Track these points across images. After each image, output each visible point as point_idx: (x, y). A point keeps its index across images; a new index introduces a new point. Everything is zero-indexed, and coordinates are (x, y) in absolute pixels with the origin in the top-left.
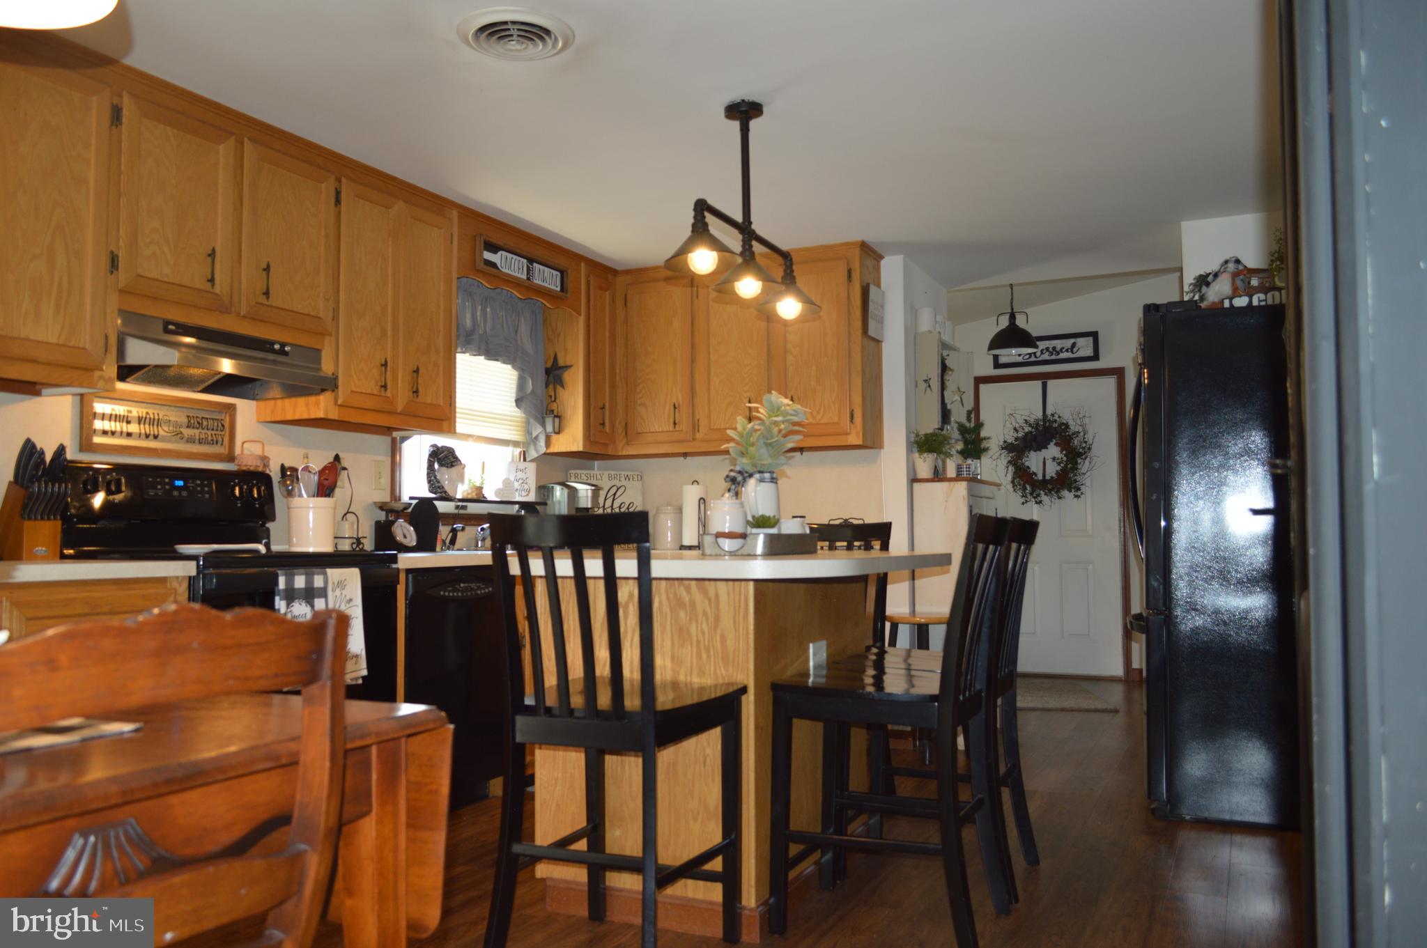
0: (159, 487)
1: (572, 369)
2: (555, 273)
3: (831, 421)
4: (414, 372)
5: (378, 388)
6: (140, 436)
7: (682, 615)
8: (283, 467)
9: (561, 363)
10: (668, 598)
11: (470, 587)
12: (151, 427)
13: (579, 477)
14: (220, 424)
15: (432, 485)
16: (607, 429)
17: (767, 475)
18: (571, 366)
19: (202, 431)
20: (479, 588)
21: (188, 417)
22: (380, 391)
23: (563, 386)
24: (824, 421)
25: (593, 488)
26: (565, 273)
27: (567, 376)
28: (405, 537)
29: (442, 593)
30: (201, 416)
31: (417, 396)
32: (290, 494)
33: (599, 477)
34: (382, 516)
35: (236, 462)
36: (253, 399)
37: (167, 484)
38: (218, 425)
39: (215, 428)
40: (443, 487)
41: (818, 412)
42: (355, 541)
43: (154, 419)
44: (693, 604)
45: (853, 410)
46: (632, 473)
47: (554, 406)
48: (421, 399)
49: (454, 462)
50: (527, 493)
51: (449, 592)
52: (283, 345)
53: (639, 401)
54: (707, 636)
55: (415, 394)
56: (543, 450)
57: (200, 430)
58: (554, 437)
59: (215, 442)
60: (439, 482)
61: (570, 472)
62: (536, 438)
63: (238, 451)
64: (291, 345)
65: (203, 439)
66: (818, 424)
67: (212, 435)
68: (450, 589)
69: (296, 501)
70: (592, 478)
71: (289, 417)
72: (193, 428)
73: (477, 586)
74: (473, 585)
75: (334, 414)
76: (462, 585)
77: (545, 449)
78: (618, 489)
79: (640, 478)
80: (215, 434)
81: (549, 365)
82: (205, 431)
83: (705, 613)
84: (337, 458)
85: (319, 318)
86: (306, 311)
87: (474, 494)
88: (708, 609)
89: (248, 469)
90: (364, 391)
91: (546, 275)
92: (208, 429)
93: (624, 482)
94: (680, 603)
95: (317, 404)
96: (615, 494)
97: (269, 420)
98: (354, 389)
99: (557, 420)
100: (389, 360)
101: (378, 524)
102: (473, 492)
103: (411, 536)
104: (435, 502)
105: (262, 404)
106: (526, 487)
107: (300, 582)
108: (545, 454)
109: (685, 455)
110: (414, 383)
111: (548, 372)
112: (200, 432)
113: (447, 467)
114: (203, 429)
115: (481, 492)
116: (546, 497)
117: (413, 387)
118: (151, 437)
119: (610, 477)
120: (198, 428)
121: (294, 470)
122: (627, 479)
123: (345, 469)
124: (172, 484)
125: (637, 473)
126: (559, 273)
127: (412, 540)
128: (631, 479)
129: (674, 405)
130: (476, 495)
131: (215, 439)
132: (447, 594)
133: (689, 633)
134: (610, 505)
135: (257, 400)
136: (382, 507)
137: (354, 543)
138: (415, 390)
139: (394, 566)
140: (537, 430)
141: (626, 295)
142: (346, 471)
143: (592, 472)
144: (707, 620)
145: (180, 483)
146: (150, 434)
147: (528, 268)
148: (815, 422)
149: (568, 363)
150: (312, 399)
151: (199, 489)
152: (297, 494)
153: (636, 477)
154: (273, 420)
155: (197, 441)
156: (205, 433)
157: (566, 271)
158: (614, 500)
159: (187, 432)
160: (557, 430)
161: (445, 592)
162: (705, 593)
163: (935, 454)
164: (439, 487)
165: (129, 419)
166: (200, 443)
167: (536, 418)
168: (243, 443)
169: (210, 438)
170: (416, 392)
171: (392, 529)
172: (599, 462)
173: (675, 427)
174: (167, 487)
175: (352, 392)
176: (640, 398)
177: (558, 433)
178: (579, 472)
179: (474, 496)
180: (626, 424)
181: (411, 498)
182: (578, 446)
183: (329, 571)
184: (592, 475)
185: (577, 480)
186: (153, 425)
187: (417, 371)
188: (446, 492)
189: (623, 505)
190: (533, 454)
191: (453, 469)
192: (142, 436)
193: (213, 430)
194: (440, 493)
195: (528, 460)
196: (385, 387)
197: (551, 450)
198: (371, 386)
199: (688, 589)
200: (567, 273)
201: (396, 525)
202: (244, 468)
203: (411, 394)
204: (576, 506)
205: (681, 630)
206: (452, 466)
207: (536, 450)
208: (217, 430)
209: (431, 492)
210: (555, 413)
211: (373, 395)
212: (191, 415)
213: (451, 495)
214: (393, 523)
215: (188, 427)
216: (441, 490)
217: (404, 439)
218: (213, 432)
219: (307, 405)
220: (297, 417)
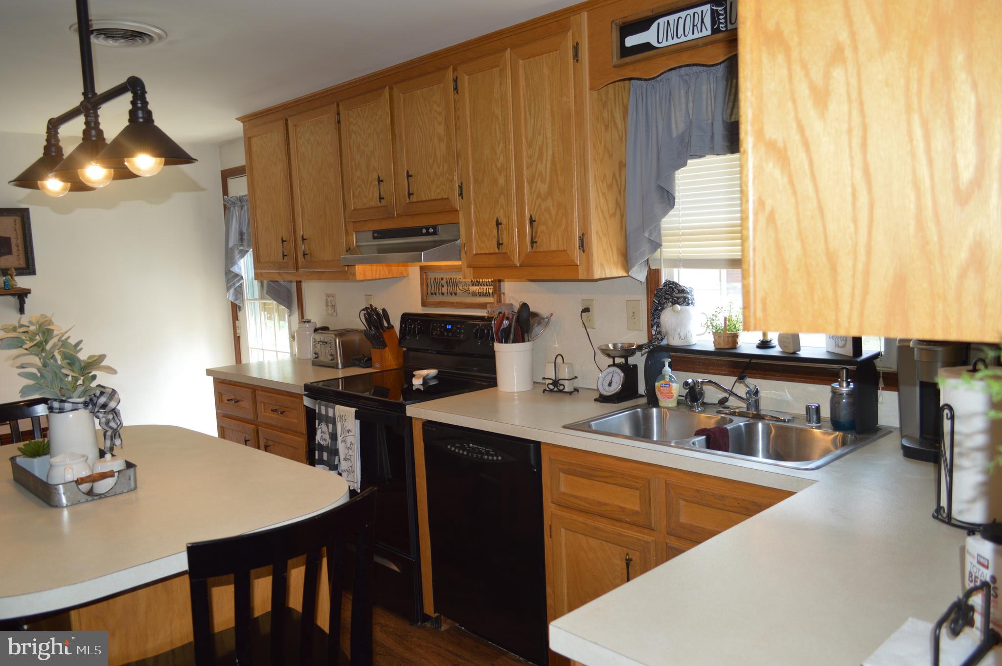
0: (438, 329)
4: (529, 223)
11: (479, 449)
20: (488, 453)
22: (498, 249)
28: (610, 385)
29: (449, 447)
31: (538, 246)
37: (443, 327)
42: (551, 382)
43: (454, 282)
51: (456, 447)
52: (427, 228)
59: (488, 294)
65: (480, 293)
67: (486, 289)
68: (458, 445)
72: (476, 285)
73: (486, 451)
74: (483, 449)
76: (471, 445)
80: (489, 289)
82: (483, 287)
85: (447, 198)
86: (439, 197)
92: (484, 285)
98: (478, 252)
103: (617, 384)
107: (323, 410)
110: (531, 235)
112: (480, 288)
114: (481, 285)
117: (532, 238)
118: (453, 294)
120: (478, 285)
124: (446, 327)
127: (616, 389)
131: (488, 292)
132: (453, 449)
138: (533, 240)
145: (449, 327)
151: (458, 331)
156: (483, 289)
159: (471, 289)
161: (451, 447)
165: (442, 284)
166: (480, 296)
169: (484, 292)
170: (535, 242)
174: (442, 329)
175: (475, 255)
183: (338, 407)
186: (454, 286)
192: (449, 294)
193: (487, 285)
196: (500, 244)
203: (530, 245)
208: (490, 285)
211: (493, 253)
215: (472, 285)
218: (488, 287)
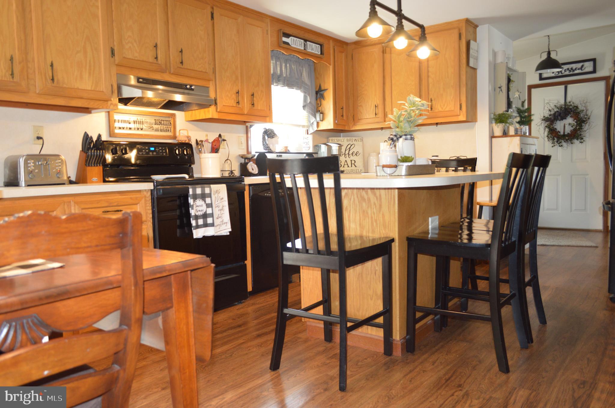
0: (144, 151)
1: (328, 90)
2: (318, 46)
3: (450, 110)
4: (252, 95)
5: (236, 103)
6: (135, 129)
7: (364, 204)
8: (197, 140)
9: (323, 88)
10: (357, 197)
12: (139, 125)
13: (333, 141)
14: (169, 123)
15: (265, 146)
16: (345, 117)
17: (409, 137)
18: (327, 89)
19: (162, 126)
21: (155, 120)
22: (237, 105)
23: (324, 100)
24: (447, 109)
25: (339, 145)
26: (322, 46)
27: (326, 94)
28: (253, 170)
29: (266, 194)
30: (161, 119)
31: (254, 106)
32: (200, 152)
33: (342, 140)
34: (243, 161)
35: (177, 139)
36: (183, 111)
37: (147, 149)
38: (168, 123)
39: (167, 124)
40: (269, 147)
41: (444, 105)
42: (230, 172)
43: (140, 122)
44: (369, 199)
45: (461, 104)
46: (357, 138)
47: (320, 109)
48: (255, 107)
49: (274, 135)
50: (309, 149)
52: (191, 86)
53: (359, 105)
54: (376, 215)
55: (253, 105)
56: (316, 129)
57: (161, 126)
58: (321, 123)
59: (167, 130)
60: (267, 145)
61: (329, 138)
62: (313, 123)
63: (177, 134)
64: (195, 85)
65: (162, 129)
66: (444, 111)
67: (166, 127)
68: (270, 192)
69: (203, 155)
70: (339, 141)
71: (198, 118)
72: (158, 125)
75: (216, 116)
77: (317, 128)
78: (351, 146)
79: (361, 140)
80: (167, 127)
81: (317, 90)
82: (163, 126)
83: (375, 204)
84: (220, 136)
85: (207, 73)
86: (200, 70)
87: (284, 150)
88: (376, 202)
89: (182, 142)
90: (229, 105)
91: (313, 47)
92: (164, 125)
93: (354, 142)
94: (363, 199)
95: (209, 111)
96: (350, 148)
97: (190, 120)
98: (224, 104)
99: (321, 115)
100: (240, 90)
101: (241, 164)
102: (283, 149)
103: (256, 169)
104: (266, 154)
105: (187, 113)
106: (308, 146)
107: (199, 191)
108: (317, 131)
109: (382, 129)
110: (252, 101)
111: (317, 93)
112: (161, 127)
113: (271, 138)
114: (162, 125)
115: (287, 149)
116: (318, 150)
117: (252, 102)
118: (140, 129)
119: (347, 140)
120: (160, 125)
121: (202, 141)
122: (355, 141)
123: (224, 140)
124: (149, 149)
125: (360, 138)
126: (319, 46)
127: (256, 171)
128: (357, 141)
129: (375, 105)
130: (285, 150)
131: (167, 129)
132: (268, 195)
133: (367, 213)
134: (348, 153)
135: (185, 111)
136: (242, 157)
137: (230, 173)
138: (252, 104)
139: (243, 183)
140: (313, 120)
141: (352, 54)
142: (226, 141)
143: (339, 138)
144: (376, 207)
145: (152, 149)
146: (139, 128)
147: (304, 44)
148: (442, 111)
149: (326, 88)
150: (206, 110)
151: (161, 151)
152: (203, 152)
153: (359, 140)
154: (191, 120)
155: (160, 130)
156: (163, 127)
157: (323, 45)
158: (349, 150)
159: (155, 127)
160: (321, 119)
161: (267, 194)
162: (375, 194)
163: (504, 124)
164: (267, 147)
165: (130, 122)
166: (161, 131)
167: (312, 115)
168: (180, 130)
169: (165, 129)
170: (253, 104)
171: (247, 166)
172: (343, 133)
173: (376, 116)
174: (147, 151)
175: (224, 105)
176: (359, 103)
177: (322, 121)
178: (333, 138)
179: (283, 150)
180: (354, 115)
181: (256, 152)
182: (331, 126)
183: (212, 186)
184: (339, 140)
185: (332, 142)
186: (140, 124)
187: (253, 95)
188: (270, 149)
189: (354, 153)
190: (311, 131)
191: (273, 139)
192: (136, 129)
193: (166, 125)
194: (268, 150)
195: (309, 133)
196: (238, 103)
197: (319, 129)
198: (233, 103)
199: (367, 193)
200: (323, 46)
201: (249, 164)
202: (180, 141)
203: (251, 105)
204: (332, 154)
205: (364, 211)
206: (273, 137)
207: (313, 129)
208: (168, 125)
209: (264, 149)
210: (321, 112)
211: (233, 106)
212: (156, 119)
213: (273, 150)
214: (247, 163)
215: (155, 124)
216: (269, 149)
217: (251, 126)
218: (167, 126)
219: (205, 112)
220: (201, 118)
